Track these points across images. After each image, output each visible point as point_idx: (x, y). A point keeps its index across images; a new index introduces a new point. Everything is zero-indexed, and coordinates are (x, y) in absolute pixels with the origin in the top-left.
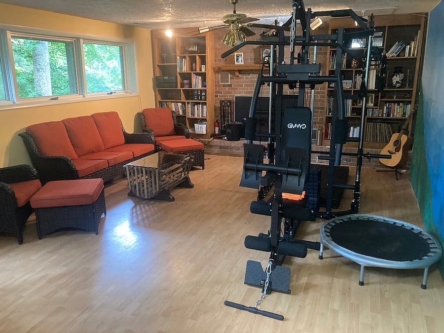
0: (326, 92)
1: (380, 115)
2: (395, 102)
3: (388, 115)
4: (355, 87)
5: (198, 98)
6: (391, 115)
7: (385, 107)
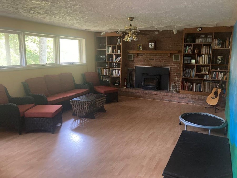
0: (182, 66)
1: (211, 78)
2: (218, 72)
3: (215, 78)
4: (197, 63)
5: (114, 66)
6: (217, 78)
7: (213, 74)
